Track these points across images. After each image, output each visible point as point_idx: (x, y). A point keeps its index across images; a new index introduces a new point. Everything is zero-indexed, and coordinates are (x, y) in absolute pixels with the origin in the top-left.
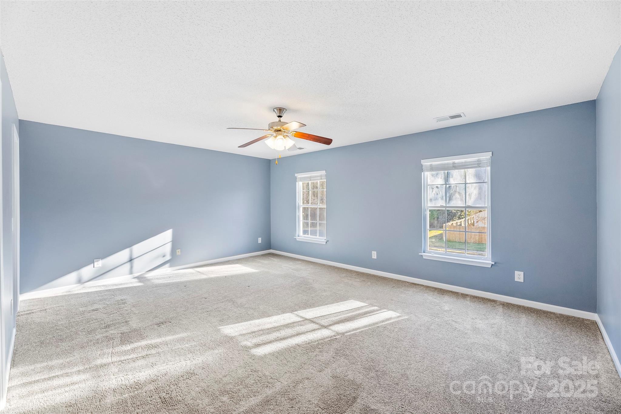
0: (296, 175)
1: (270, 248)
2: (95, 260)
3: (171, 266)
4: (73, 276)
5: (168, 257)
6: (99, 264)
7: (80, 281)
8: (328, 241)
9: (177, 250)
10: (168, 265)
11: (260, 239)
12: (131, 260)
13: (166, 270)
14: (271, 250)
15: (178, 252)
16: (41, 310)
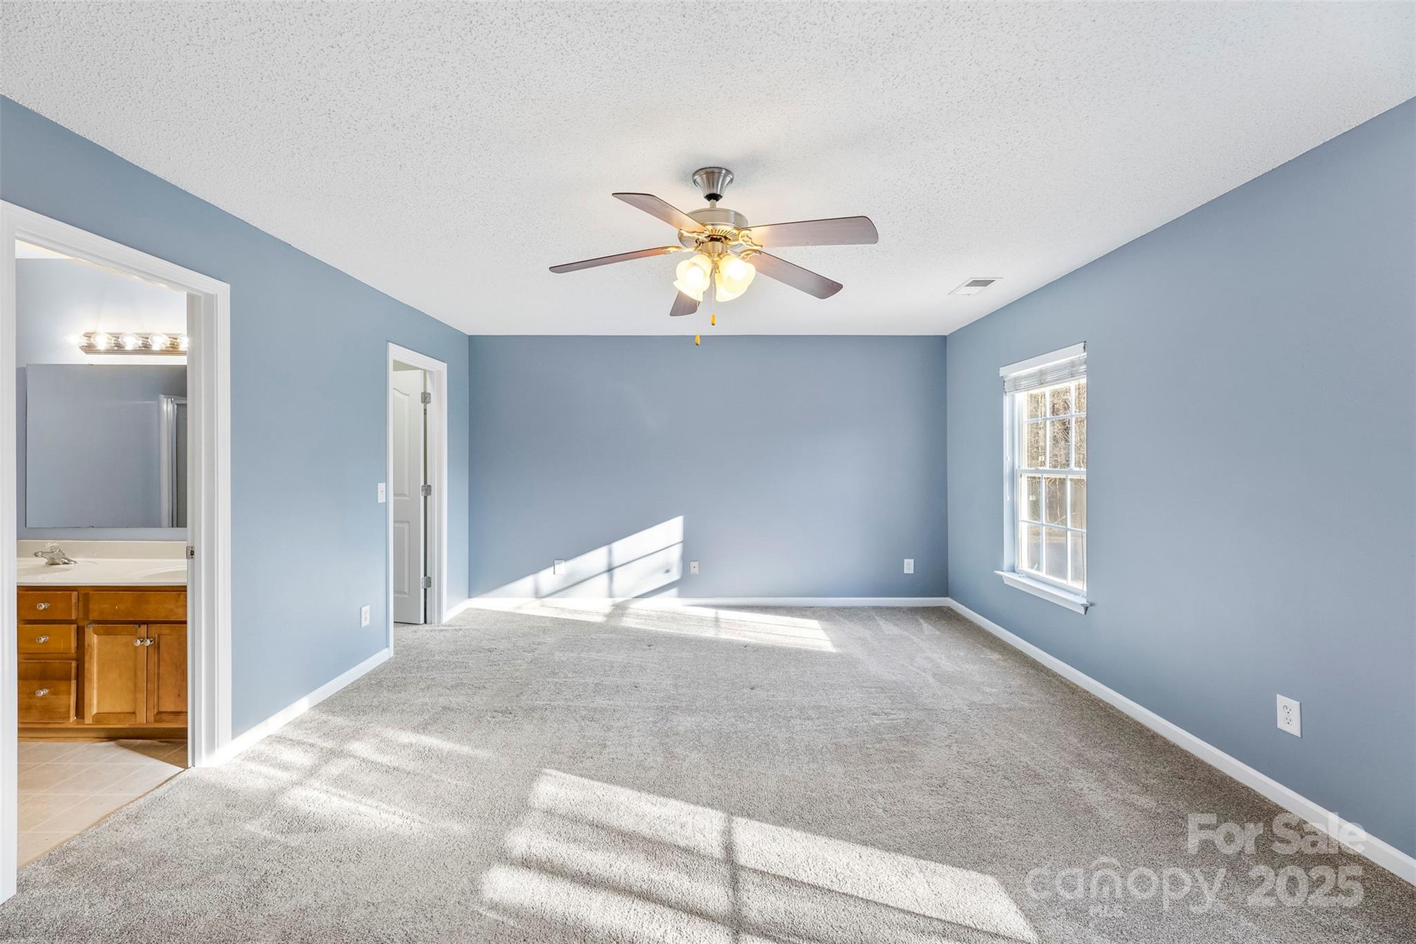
0: (1003, 371)
1: (946, 593)
2: (555, 561)
3: (680, 595)
4: (526, 584)
5: (675, 576)
6: (562, 568)
7: (537, 594)
8: (1092, 605)
9: (693, 564)
10: (674, 591)
11: (909, 564)
12: (610, 570)
13: (670, 602)
14: (948, 599)
15: (694, 567)
16: (455, 630)
